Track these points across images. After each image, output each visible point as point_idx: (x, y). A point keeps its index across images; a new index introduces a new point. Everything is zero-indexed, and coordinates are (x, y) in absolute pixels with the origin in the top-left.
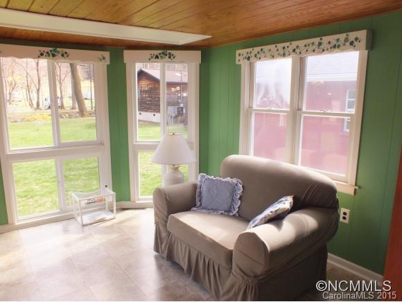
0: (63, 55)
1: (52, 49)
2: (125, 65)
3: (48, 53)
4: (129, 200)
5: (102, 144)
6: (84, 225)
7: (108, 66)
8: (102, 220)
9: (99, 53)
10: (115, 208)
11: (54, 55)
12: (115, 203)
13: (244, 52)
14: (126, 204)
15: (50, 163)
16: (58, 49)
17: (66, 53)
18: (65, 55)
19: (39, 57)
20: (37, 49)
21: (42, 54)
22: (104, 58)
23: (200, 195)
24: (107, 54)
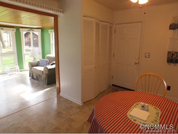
2: (20, 32)
4: (23, 69)
5: (14, 53)
6: (10, 75)
7: (15, 32)
9: (13, 29)
10: (19, 71)
12: (19, 70)
13: (50, 30)
14: (22, 70)
23: (40, 63)
24: (15, 29)
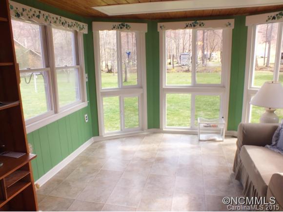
0: (200, 25)
1: (194, 22)
3: (191, 25)
6: (200, 141)
7: (233, 30)
8: (214, 140)
9: (226, 21)
11: (194, 26)
12: (225, 131)
15: (188, 96)
16: (197, 21)
17: (202, 23)
18: (202, 25)
19: (185, 28)
20: (184, 23)
21: (187, 26)
22: (230, 24)
24: (232, 21)
